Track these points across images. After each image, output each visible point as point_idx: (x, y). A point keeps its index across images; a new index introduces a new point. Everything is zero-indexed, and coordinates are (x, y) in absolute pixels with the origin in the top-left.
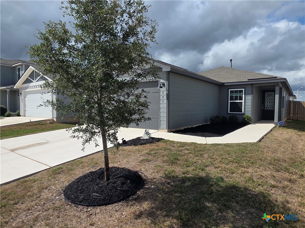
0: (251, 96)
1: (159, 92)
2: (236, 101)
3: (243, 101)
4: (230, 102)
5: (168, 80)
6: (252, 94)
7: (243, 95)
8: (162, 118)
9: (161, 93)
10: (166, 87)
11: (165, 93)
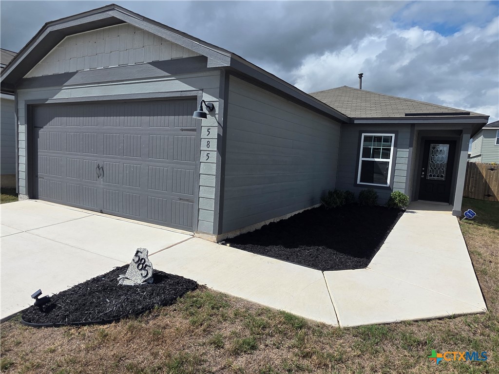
0: (408, 150)
1: (197, 129)
2: (376, 160)
3: (390, 160)
4: (363, 161)
5: (224, 95)
6: (411, 146)
7: (392, 148)
8: (202, 203)
9: (204, 131)
10: (217, 116)
11: (215, 132)
